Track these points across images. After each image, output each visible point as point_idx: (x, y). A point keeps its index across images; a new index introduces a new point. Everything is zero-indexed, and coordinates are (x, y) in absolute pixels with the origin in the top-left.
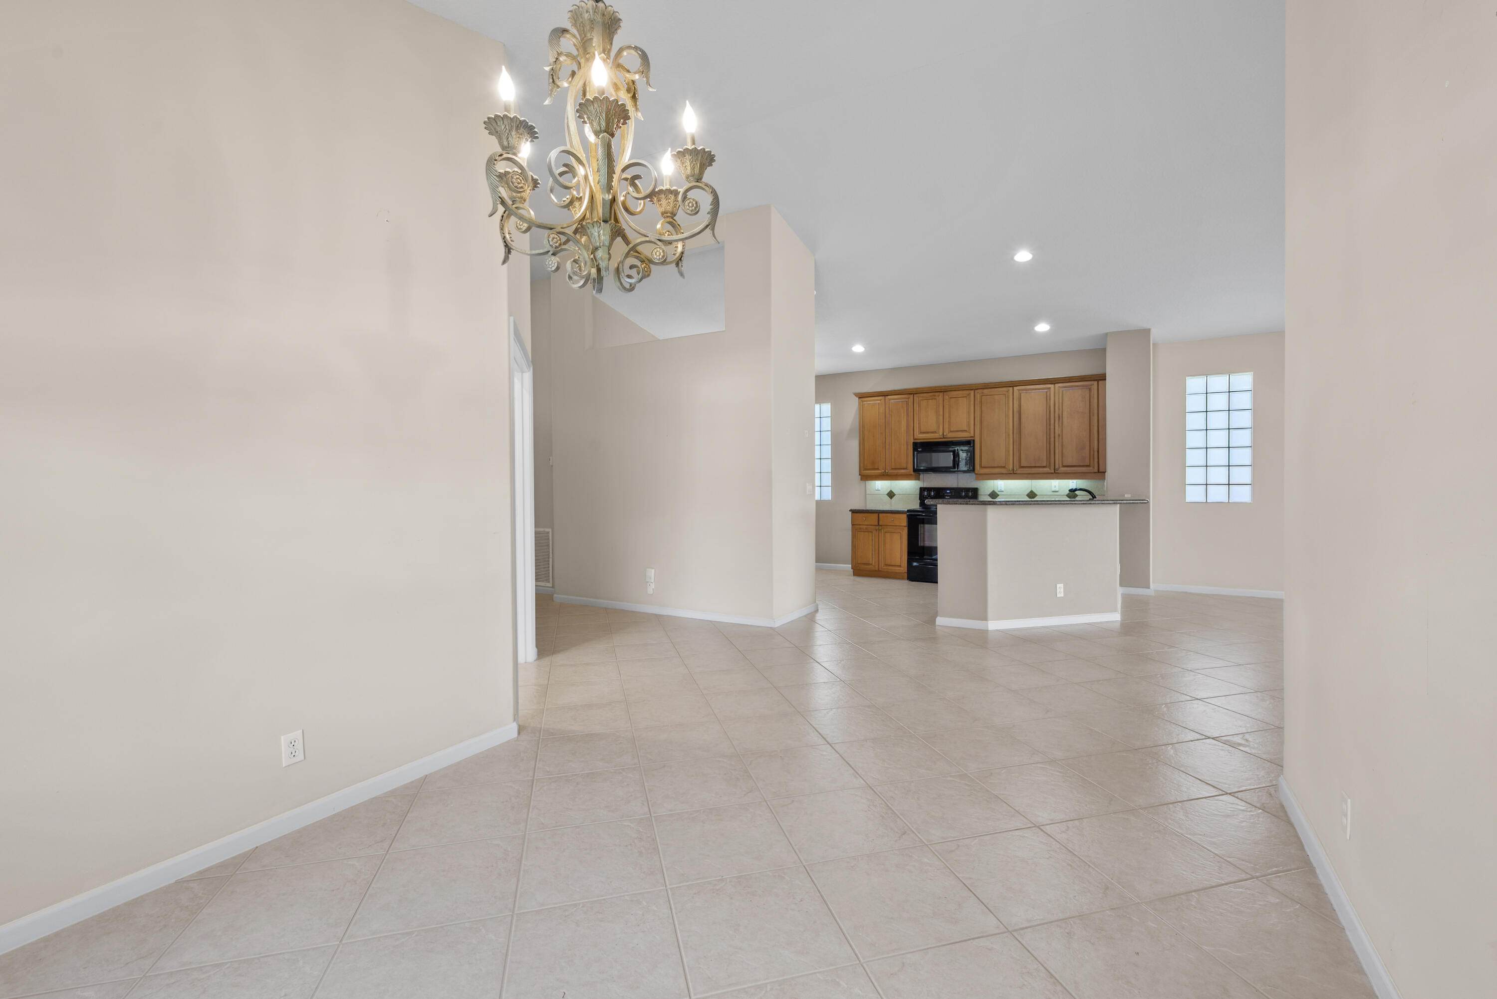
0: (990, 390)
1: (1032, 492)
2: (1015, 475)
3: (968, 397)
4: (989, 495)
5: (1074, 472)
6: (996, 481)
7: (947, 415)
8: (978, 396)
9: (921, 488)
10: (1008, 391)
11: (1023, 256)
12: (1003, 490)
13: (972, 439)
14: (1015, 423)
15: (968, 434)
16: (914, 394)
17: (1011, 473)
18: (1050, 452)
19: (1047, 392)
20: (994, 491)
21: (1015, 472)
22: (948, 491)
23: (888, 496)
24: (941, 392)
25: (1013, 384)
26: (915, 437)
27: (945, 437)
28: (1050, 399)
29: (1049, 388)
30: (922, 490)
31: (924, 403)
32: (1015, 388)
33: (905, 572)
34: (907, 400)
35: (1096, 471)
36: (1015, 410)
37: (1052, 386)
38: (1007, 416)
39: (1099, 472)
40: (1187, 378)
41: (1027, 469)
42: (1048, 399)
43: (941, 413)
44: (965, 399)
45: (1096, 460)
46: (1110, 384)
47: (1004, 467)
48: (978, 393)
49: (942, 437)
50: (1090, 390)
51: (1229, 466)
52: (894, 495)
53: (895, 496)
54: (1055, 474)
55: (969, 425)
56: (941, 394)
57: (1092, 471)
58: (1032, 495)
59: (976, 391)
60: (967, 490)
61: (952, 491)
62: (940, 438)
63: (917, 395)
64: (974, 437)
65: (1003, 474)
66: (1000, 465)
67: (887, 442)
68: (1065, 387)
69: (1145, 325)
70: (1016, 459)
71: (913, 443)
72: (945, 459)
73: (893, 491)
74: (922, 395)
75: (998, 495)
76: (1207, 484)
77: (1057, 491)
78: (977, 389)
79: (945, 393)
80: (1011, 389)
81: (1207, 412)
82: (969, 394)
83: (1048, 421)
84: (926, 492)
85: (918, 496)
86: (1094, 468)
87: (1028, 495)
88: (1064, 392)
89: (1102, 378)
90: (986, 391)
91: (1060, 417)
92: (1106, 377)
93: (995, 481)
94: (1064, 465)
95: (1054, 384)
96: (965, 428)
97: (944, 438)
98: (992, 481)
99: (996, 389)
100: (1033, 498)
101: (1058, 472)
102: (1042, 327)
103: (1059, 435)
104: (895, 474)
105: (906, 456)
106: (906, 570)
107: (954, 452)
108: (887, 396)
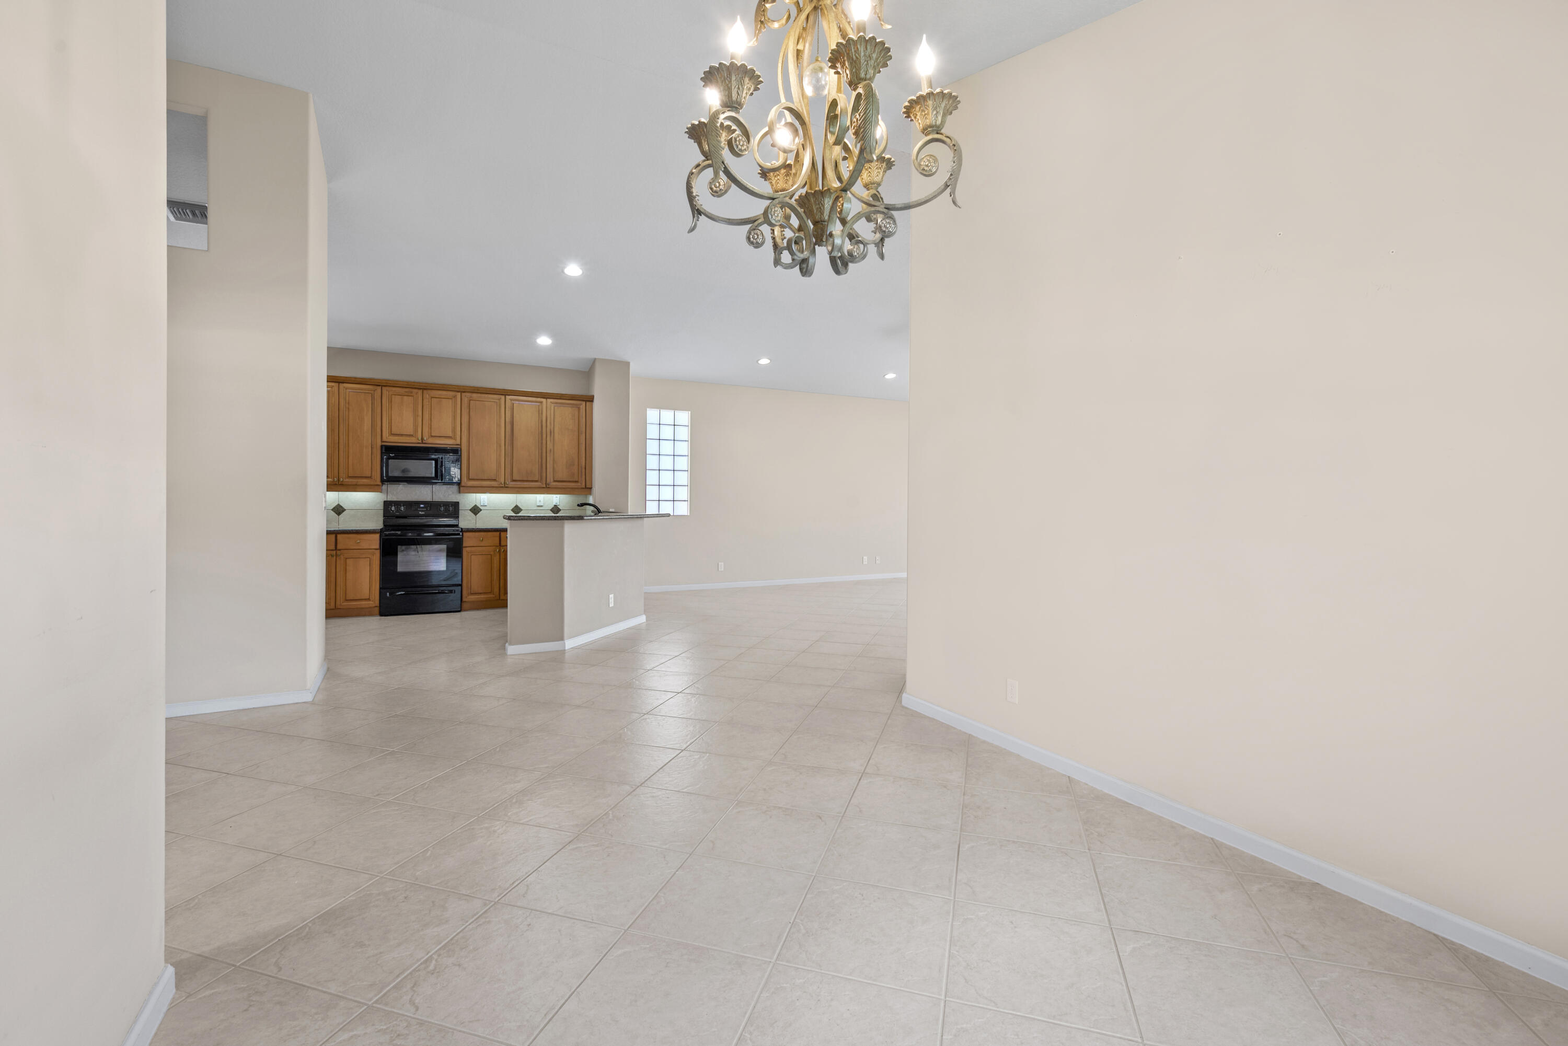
0: (479, 395)
1: (517, 506)
2: (507, 488)
3: (453, 399)
4: (470, 510)
5: (564, 487)
6: (479, 495)
7: (426, 416)
8: (465, 400)
9: (385, 502)
10: (499, 399)
11: (573, 270)
12: (486, 504)
13: (459, 446)
14: (507, 434)
15: (454, 441)
16: (382, 386)
17: (502, 487)
18: (542, 466)
19: (539, 406)
20: (476, 505)
21: (506, 486)
22: (422, 506)
23: (334, 512)
24: (420, 389)
25: (505, 393)
26: (384, 439)
27: (424, 442)
28: (542, 413)
29: (541, 402)
30: (387, 504)
31: (397, 399)
32: (507, 397)
33: (376, 607)
34: (372, 392)
35: (584, 487)
36: (507, 420)
37: (544, 400)
38: (499, 426)
39: (586, 488)
40: (648, 409)
41: (519, 483)
42: (540, 413)
43: (420, 413)
44: (450, 400)
45: (584, 477)
46: (596, 404)
47: (495, 480)
48: (465, 396)
49: (420, 442)
50: (579, 409)
51: (674, 485)
52: (344, 510)
53: (345, 512)
54: (547, 489)
55: (454, 431)
56: (420, 392)
57: (580, 487)
58: (517, 509)
59: (464, 394)
60: (446, 504)
61: (427, 505)
62: (418, 443)
63: (387, 388)
64: (461, 445)
65: (493, 487)
66: (490, 478)
67: (341, 441)
68: (556, 403)
69: (626, 358)
70: (508, 471)
71: (382, 446)
72: (426, 468)
73: (341, 504)
74: (394, 389)
75: (481, 510)
76: (659, 501)
77: (542, 506)
78: (464, 392)
79: (425, 391)
80: (503, 397)
81: (659, 439)
82: (455, 397)
83: (540, 435)
84: (393, 507)
85: (382, 512)
86: (581, 484)
87: (513, 510)
88: (556, 408)
89: (590, 399)
90: (475, 395)
91: (552, 433)
92: (593, 399)
93: (477, 494)
94: (555, 480)
95: (547, 398)
96: (450, 434)
97: (422, 443)
98: (475, 494)
99: (486, 395)
100: (518, 513)
101: (550, 486)
102: (544, 341)
103: (551, 451)
104: (355, 483)
105: (370, 462)
106: (377, 603)
107: (436, 461)
108: (343, 383)
